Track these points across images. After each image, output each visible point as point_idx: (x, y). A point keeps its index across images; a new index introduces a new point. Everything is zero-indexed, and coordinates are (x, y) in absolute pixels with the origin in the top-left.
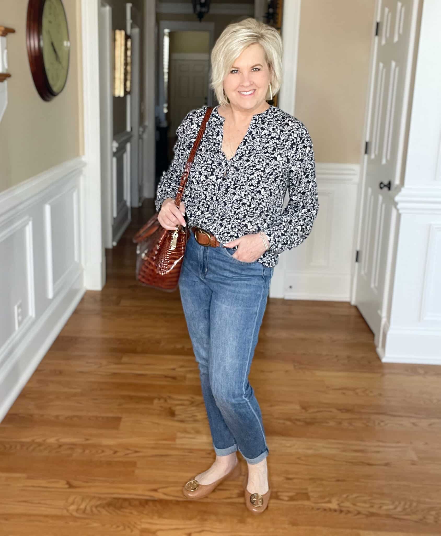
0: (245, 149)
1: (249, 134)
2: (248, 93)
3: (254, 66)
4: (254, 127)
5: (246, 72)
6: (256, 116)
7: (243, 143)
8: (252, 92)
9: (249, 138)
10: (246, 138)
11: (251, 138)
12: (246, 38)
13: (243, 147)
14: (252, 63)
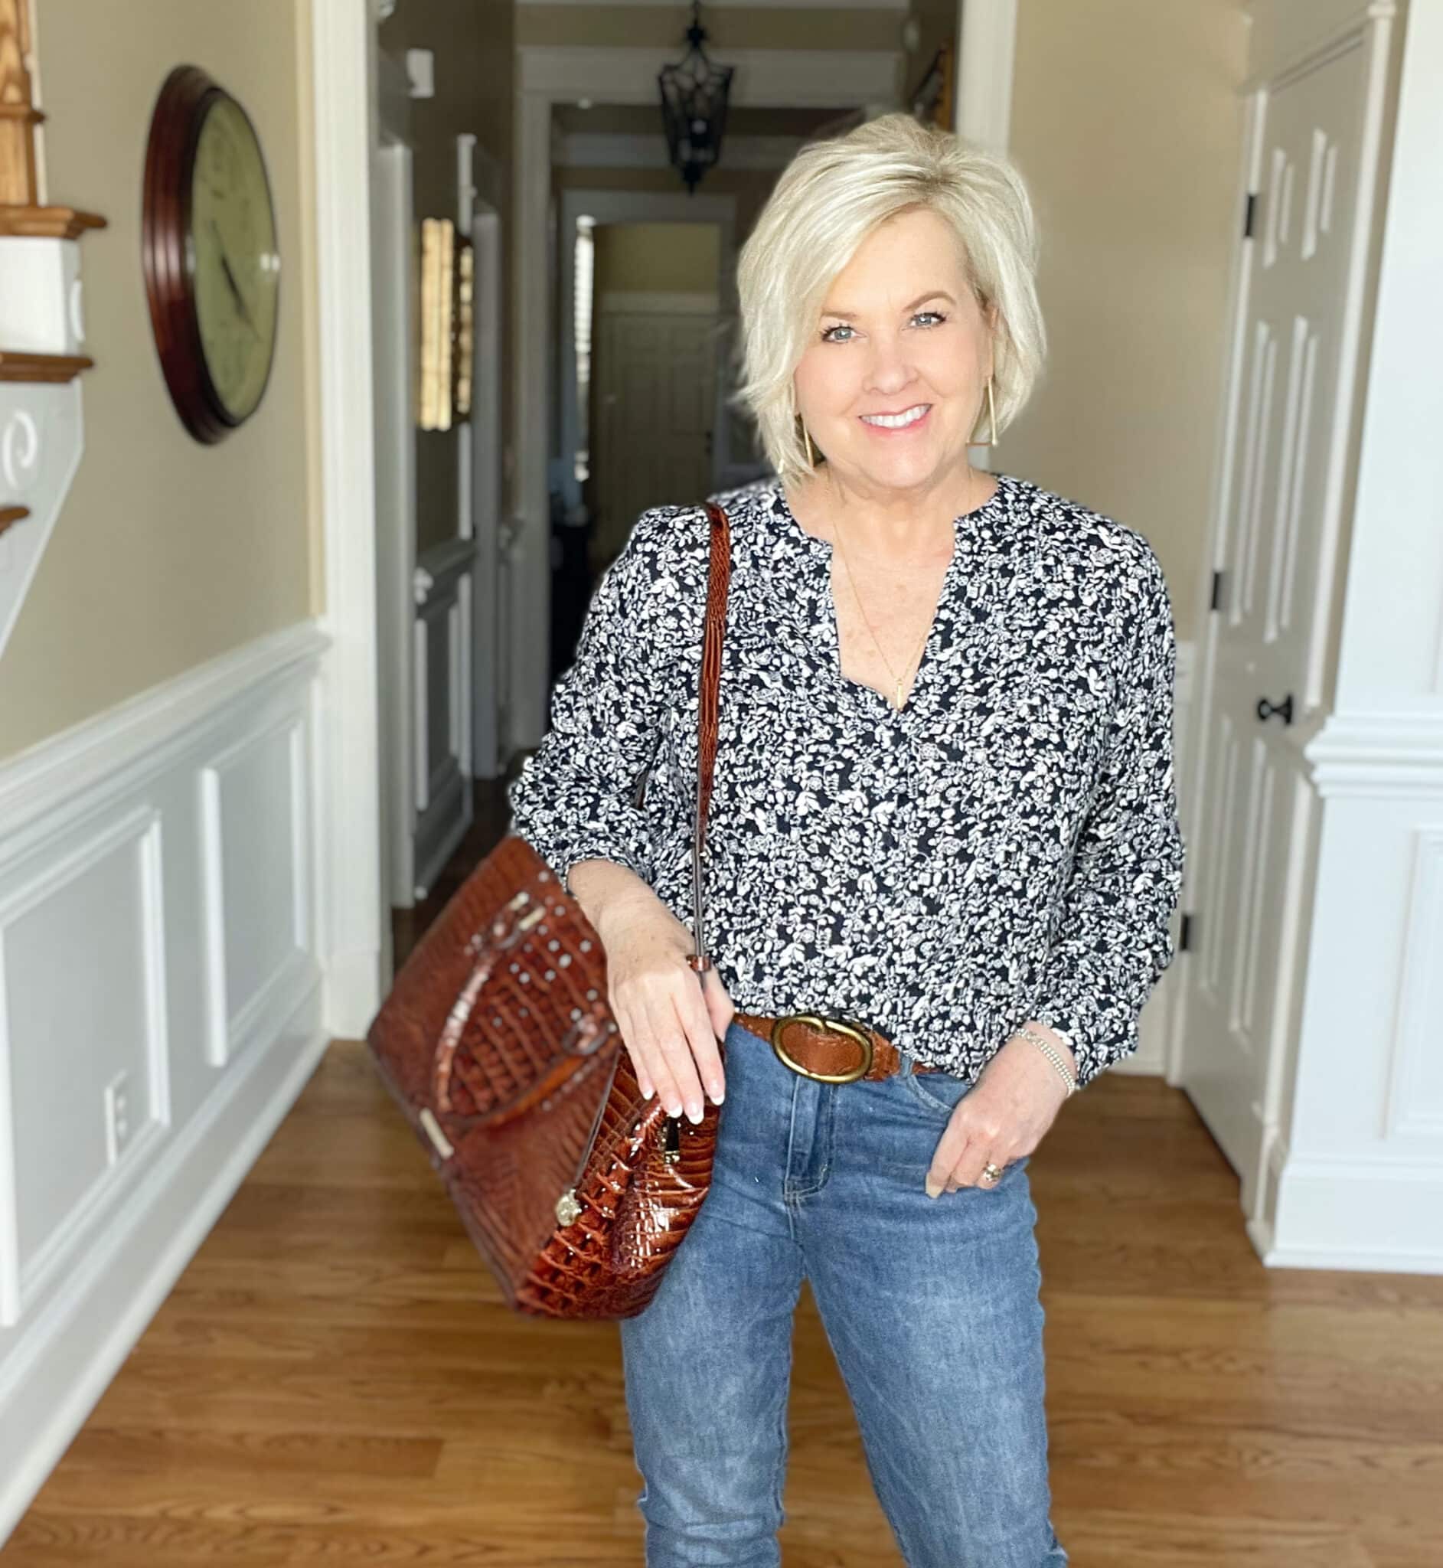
0: (957, 660)
1: (953, 598)
2: (900, 421)
3: (917, 304)
4: (970, 569)
5: (884, 333)
6: (967, 521)
7: (938, 638)
8: (917, 413)
9: (958, 615)
10: (945, 615)
11: (966, 615)
12: (873, 188)
13: (941, 657)
14: (905, 291)
